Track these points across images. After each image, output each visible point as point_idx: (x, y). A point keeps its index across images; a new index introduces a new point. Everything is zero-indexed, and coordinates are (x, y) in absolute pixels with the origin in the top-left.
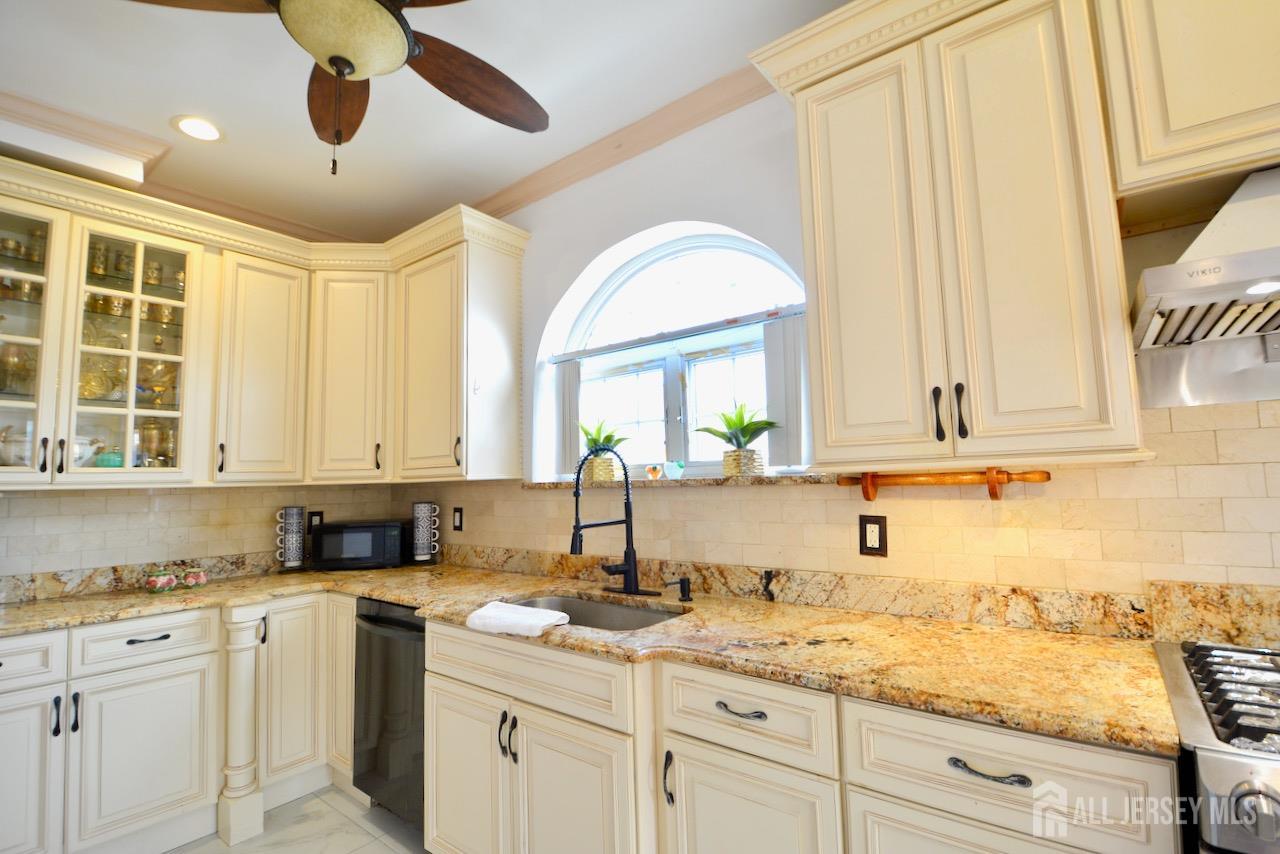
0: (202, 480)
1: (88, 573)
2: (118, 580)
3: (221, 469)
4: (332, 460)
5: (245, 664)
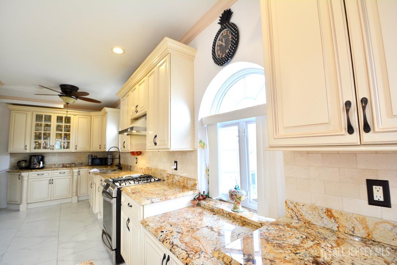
0: (74, 150)
1: (59, 164)
2: (63, 165)
3: (76, 149)
4: (94, 147)
5: (75, 178)
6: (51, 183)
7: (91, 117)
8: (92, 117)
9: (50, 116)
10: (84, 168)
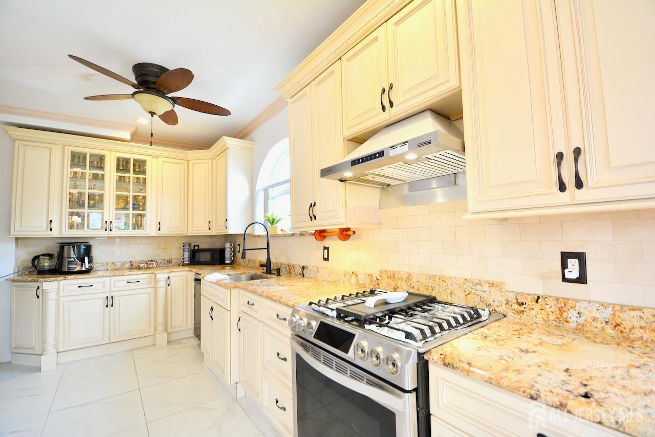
0: (154, 233)
1: (123, 262)
2: (132, 265)
3: (159, 230)
4: (196, 227)
5: (161, 292)
6: (110, 304)
7: (188, 161)
8: (191, 163)
9: (102, 159)
10: (178, 271)
